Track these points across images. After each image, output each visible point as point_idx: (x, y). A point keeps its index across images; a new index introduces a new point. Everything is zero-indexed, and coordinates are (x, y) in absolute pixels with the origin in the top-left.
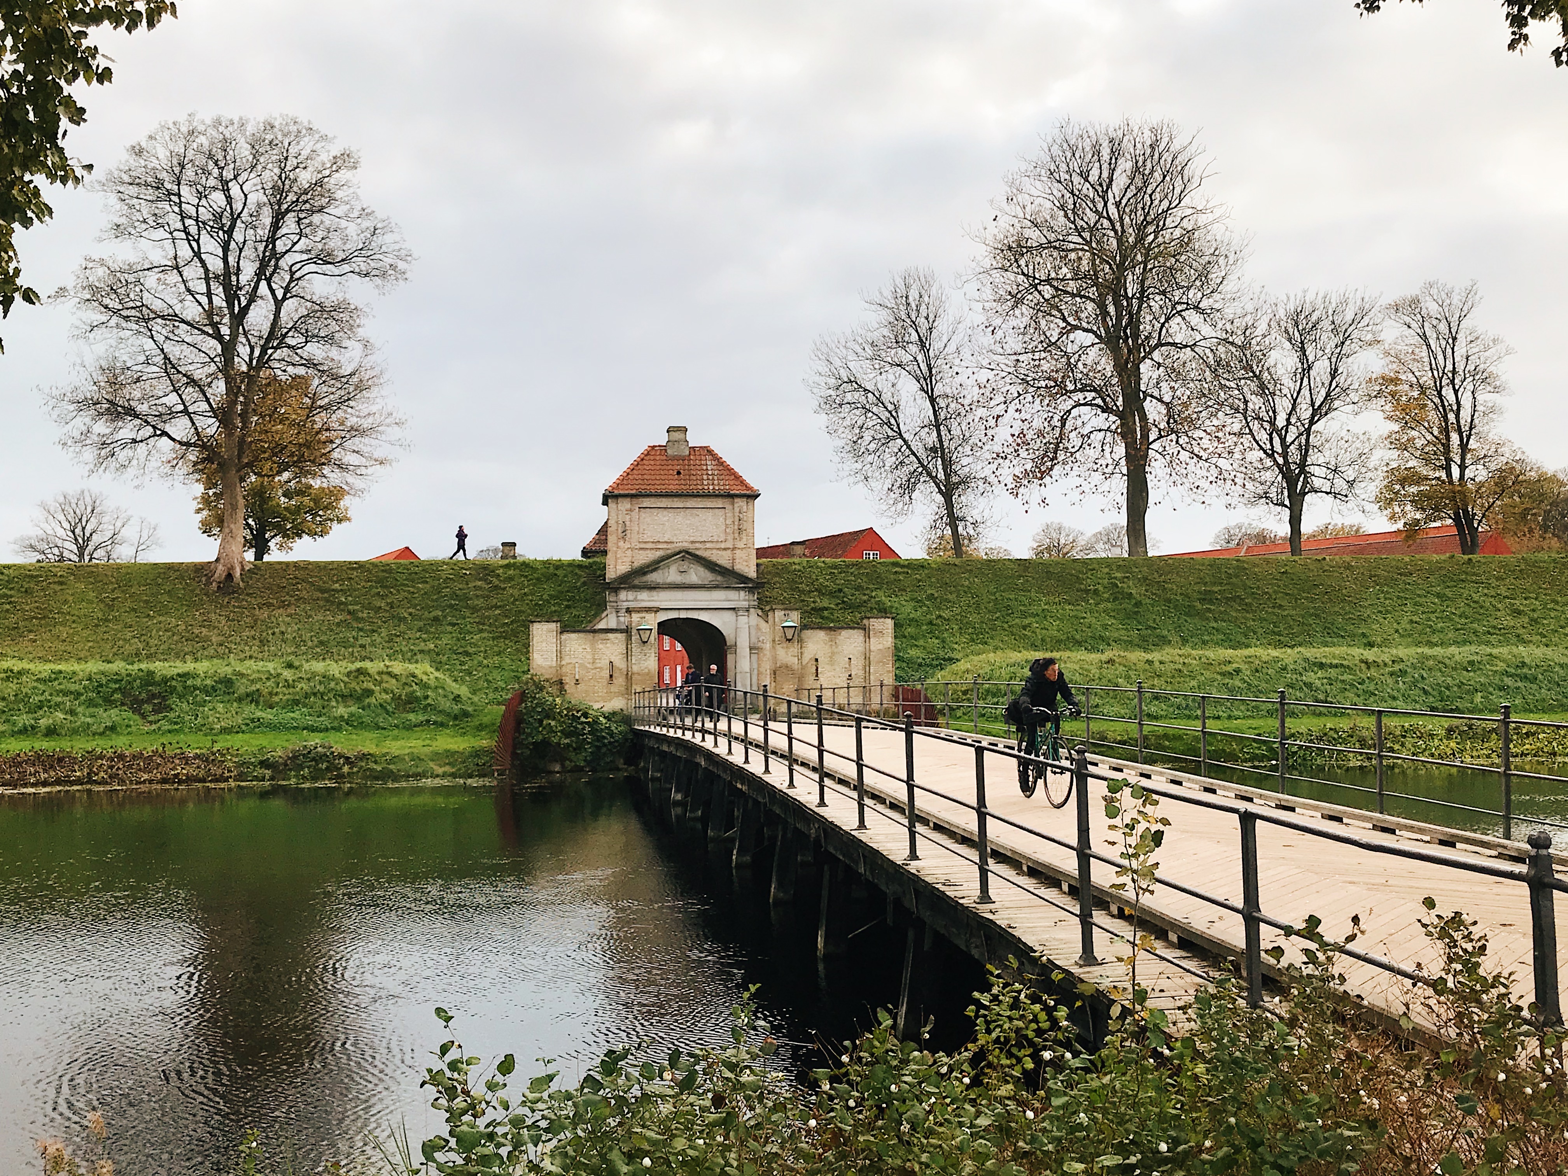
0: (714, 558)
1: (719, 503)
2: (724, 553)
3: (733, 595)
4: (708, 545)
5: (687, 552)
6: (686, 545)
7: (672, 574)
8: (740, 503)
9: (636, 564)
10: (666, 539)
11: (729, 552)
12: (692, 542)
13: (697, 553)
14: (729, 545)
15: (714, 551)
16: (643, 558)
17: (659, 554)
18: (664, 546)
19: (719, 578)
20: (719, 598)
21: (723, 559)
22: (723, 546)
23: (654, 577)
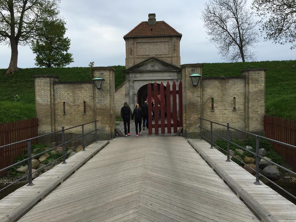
0: (165, 61)
1: (166, 40)
2: (168, 58)
3: (171, 74)
4: (162, 56)
5: (154, 58)
6: (154, 56)
7: (149, 67)
8: (174, 39)
9: (136, 64)
10: (147, 54)
11: (170, 58)
12: (157, 55)
13: (158, 59)
14: (170, 56)
15: (165, 58)
16: (138, 61)
17: (144, 60)
18: (146, 57)
19: (166, 68)
20: (166, 76)
21: (168, 61)
22: (168, 56)
23: (142, 68)
